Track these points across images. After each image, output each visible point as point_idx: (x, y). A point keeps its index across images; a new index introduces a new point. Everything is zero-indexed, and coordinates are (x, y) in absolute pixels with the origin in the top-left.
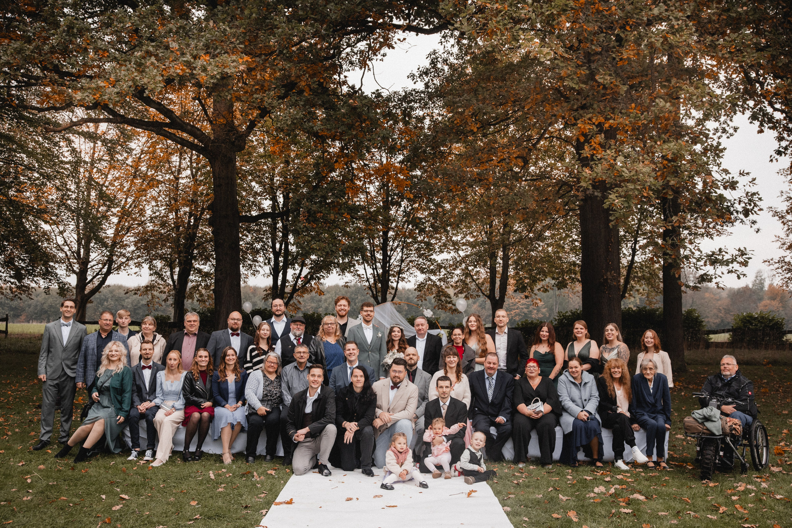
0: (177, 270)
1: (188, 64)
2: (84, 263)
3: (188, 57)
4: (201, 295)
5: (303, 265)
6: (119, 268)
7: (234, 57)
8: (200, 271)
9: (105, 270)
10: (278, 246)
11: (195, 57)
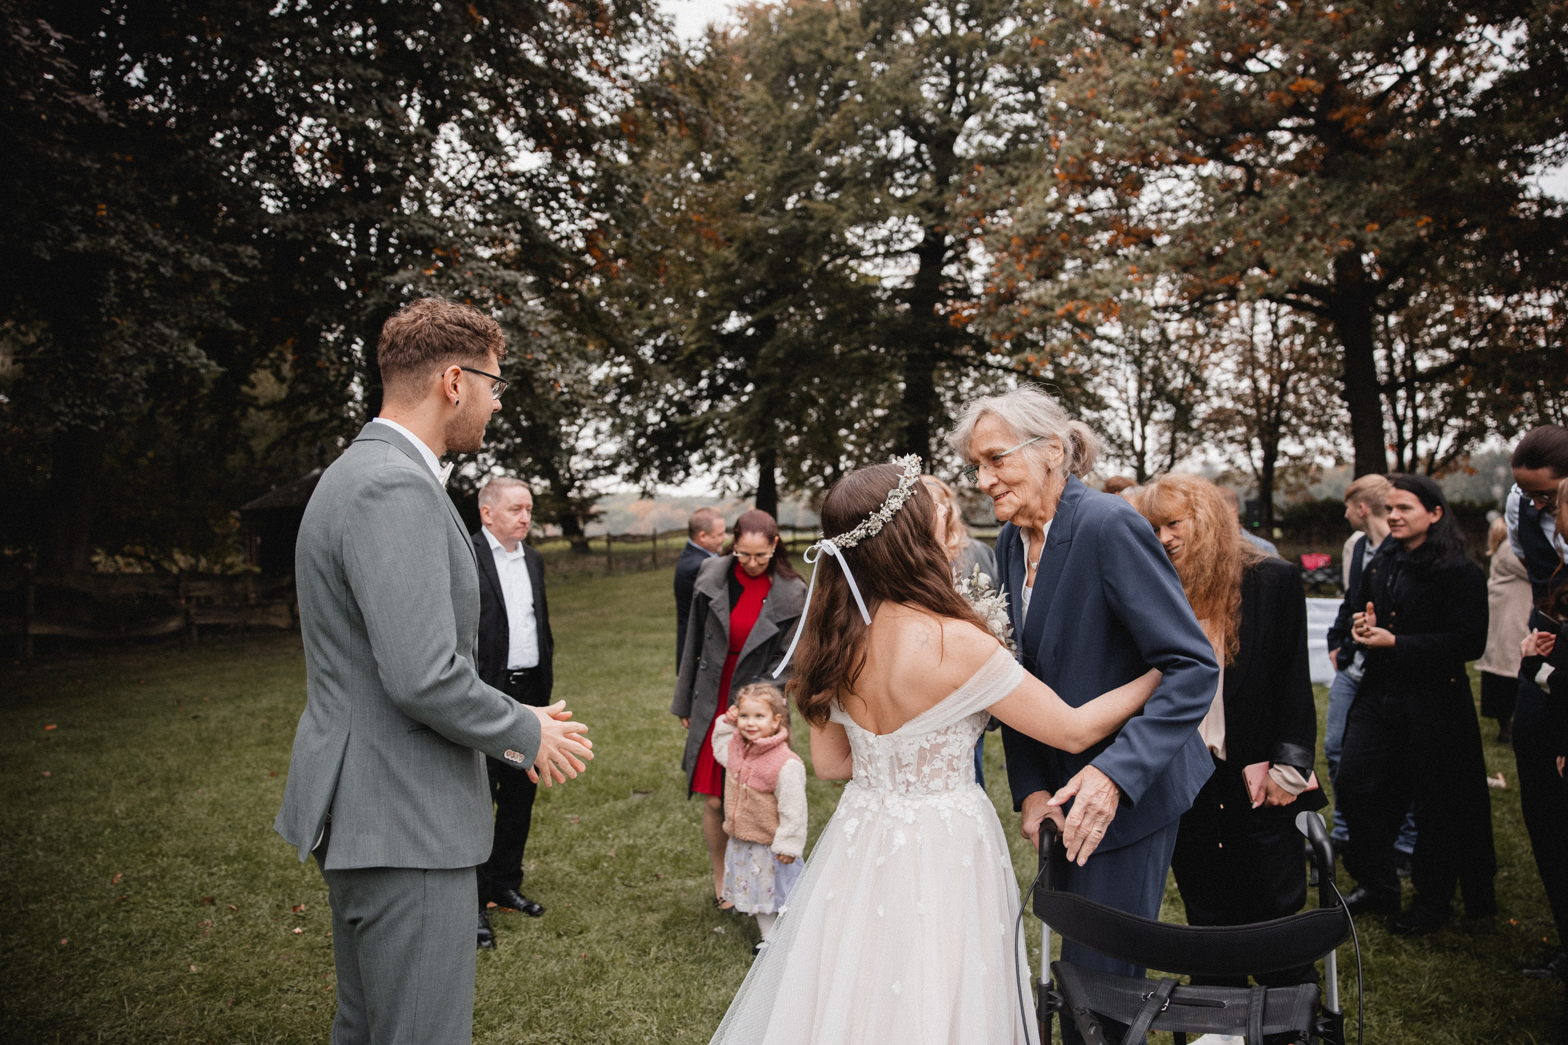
0: (1258, 453)
1: (1353, 238)
2: (1141, 455)
3: (1353, 230)
4: (1289, 485)
5: (1441, 434)
6: (1181, 457)
7: (1409, 221)
8: (1285, 454)
9: (1167, 461)
10: (1400, 410)
11: (1360, 227)
